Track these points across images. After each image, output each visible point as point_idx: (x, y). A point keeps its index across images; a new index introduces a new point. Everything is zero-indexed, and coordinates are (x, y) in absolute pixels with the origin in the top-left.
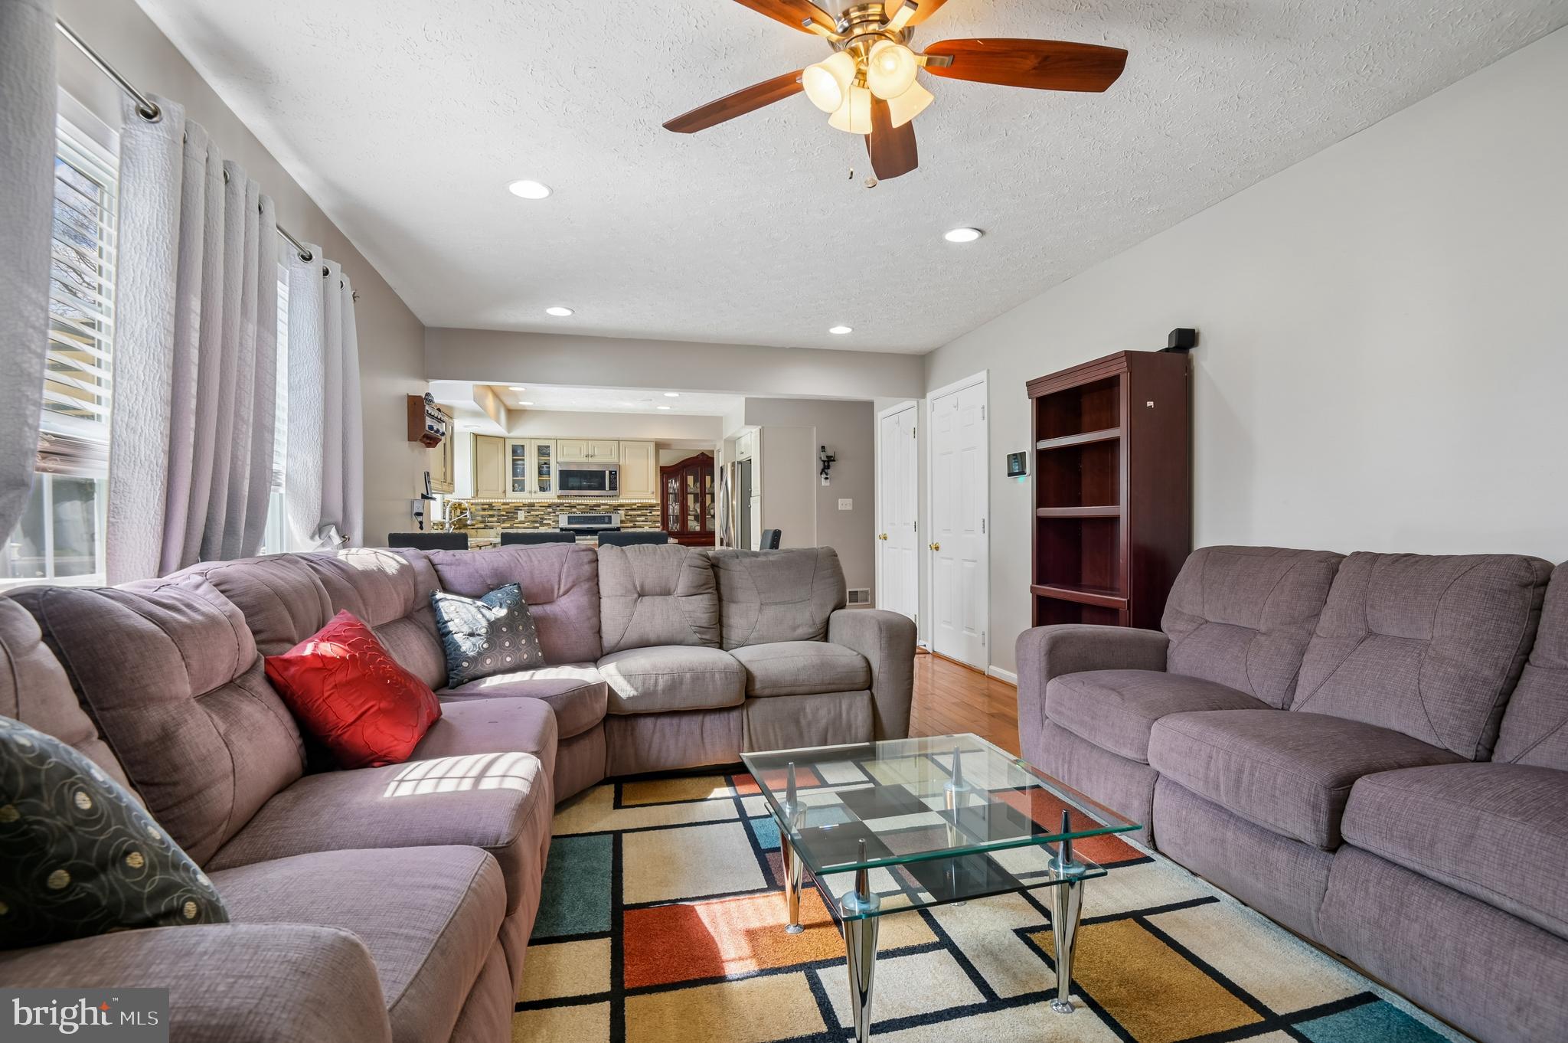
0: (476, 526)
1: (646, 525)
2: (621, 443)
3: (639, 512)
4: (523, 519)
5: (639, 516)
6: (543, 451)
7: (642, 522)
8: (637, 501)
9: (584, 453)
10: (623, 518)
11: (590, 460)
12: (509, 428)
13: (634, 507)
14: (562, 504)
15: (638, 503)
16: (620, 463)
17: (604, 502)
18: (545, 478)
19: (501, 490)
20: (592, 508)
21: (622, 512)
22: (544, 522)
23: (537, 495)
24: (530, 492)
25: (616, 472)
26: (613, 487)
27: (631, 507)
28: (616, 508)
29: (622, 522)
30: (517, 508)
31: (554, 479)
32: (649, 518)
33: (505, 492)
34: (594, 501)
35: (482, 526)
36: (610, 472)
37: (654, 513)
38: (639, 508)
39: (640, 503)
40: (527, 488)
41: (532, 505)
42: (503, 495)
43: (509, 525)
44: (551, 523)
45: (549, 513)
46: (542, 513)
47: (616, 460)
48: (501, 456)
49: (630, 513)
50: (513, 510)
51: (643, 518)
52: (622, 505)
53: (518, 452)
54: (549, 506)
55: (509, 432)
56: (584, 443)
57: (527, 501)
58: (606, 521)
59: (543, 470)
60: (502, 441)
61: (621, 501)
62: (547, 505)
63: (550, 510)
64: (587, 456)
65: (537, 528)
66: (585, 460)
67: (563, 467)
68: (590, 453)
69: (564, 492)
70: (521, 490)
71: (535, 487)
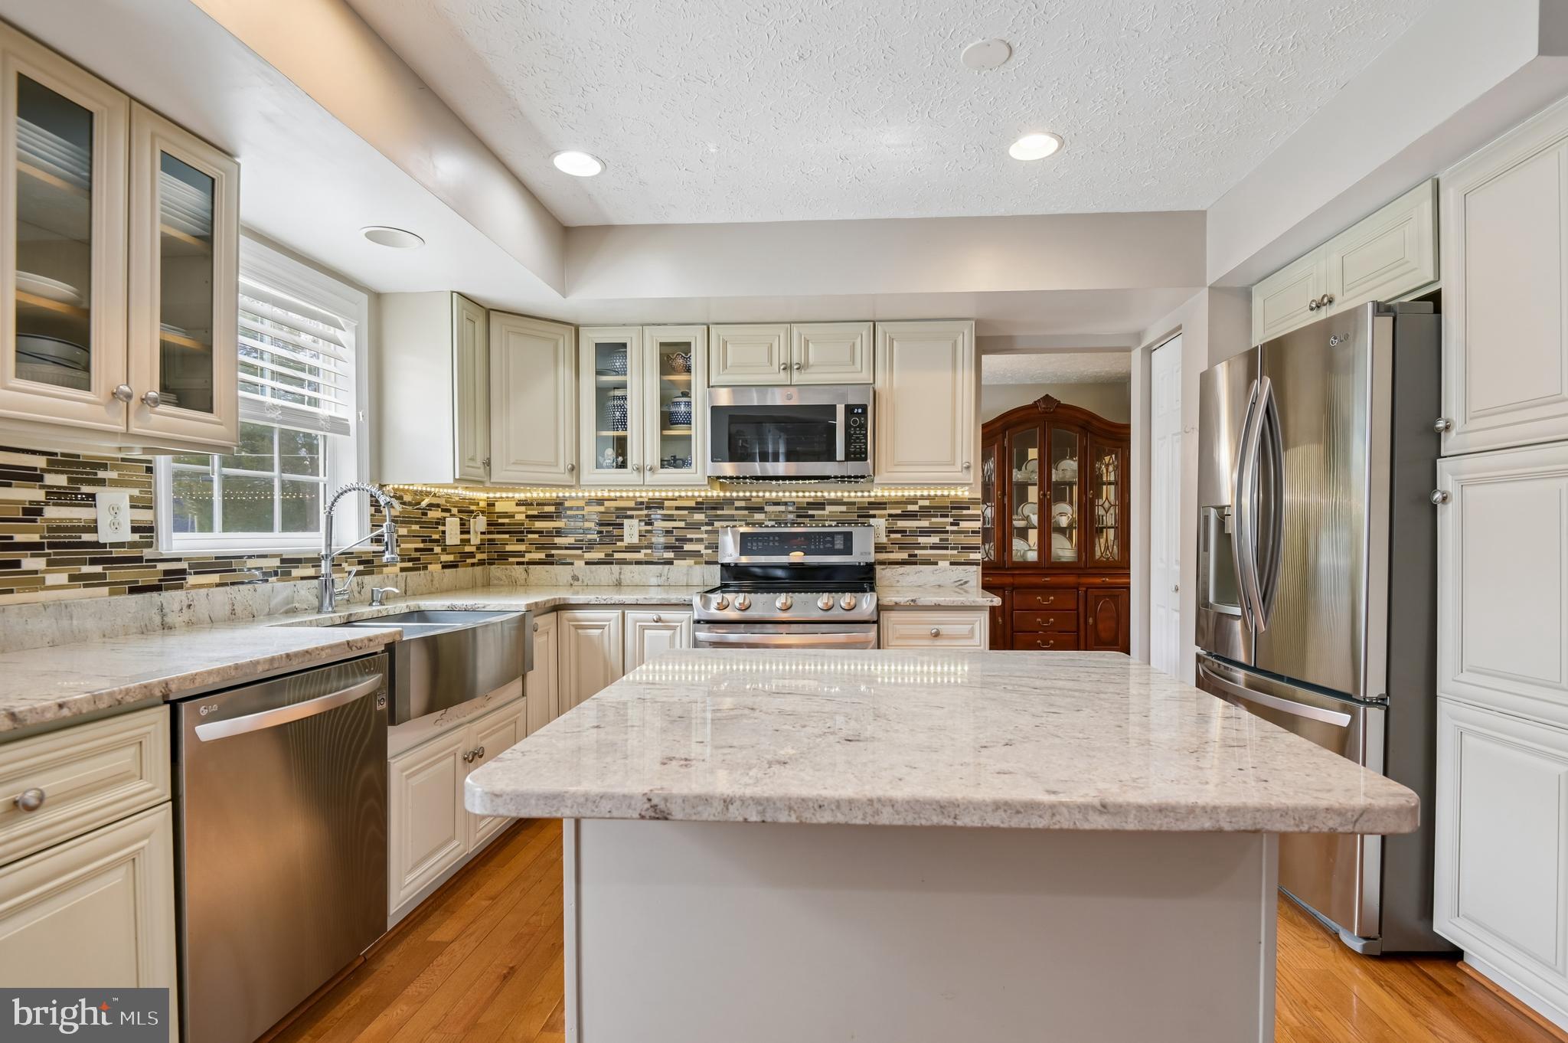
0: (528, 557)
1: (944, 558)
2: (879, 327)
3: (924, 523)
4: (635, 540)
5: (926, 532)
6: (671, 357)
7: (932, 548)
8: (919, 493)
9: (780, 356)
10: (884, 540)
11: (797, 378)
13: (911, 508)
14: (730, 502)
15: (922, 498)
16: (879, 385)
17: (833, 495)
18: (677, 431)
19: (566, 459)
20: (803, 511)
21: (880, 523)
22: (687, 547)
23: (656, 477)
24: (640, 469)
25: (864, 408)
26: (857, 453)
27: (905, 510)
28: (864, 512)
29: (880, 548)
30: (623, 513)
31: (700, 432)
32: (951, 537)
33: (575, 469)
34: (809, 495)
35: (541, 556)
36: (849, 409)
37: (964, 525)
38: (925, 512)
39: (928, 498)
41: (653, 504)
42: (567, 478)
43: (602, 555)
44: (704, 551)
45: (695, 526)
46: (682, 524)
47: (865, 376)
48: (565, 373)
49: (901, 524)
50: (613, 518)
51: (935, 539)
52: (879, 505)
53: (608, 361)
54: (699, 507)
56: (781, 330)
57: (645, 495)
58: (839, 544)
59: (671, 412)
61: (878, 493)
62: (692, 504)
63: (699, 517)
64: (788, 368)
65: (670, 562)
66: (782, 377)
67: (724, 398)
68: (795, 360)
69: (728, 469)
70: (623, 465)
71: (653, 456)
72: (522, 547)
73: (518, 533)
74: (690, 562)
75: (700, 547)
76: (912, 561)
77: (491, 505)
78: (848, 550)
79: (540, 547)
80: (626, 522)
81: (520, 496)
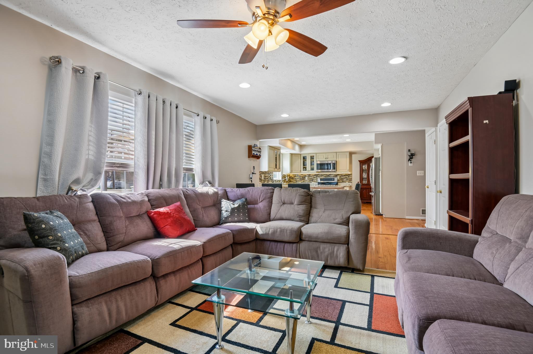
1: (347, 181)
2: (337, 153)
3: (344, 177)
4: (307, 179)
5: (345, 178)
6: (312, 158)
8: (344, 173)
9: (325, 157)
11: (327, 160)
12: (301, 151)
13: (343, 175)
14: (319, 174)
16: (337, 160)
17: (332, 173)
18: (312, 166)
19: (300, 170)
20: (328, 175)
21: (338, 177)
22: (313, 180)
23: (311, 172)
24: (308, 171)
25: (335, 163)
26: (334, 168)
27: (342, 175)
28: (336, 176)
29: (338, 180)
30: (305, 176)
31: (315, 166)
32: (348, 179)
33: (301, 171)
34: (329, 173)
36: (333, 163)
37: (350, 177)
38: (345, 176)
39: (345, 174)
40: (307, 169)
41: (309, 175)
42: (300, 172)
43: (303, 181)
45: (315, 177)
46: (313, 177)
47: (335, 159)
48: (300, 160)
49: (341, 177)
50: (304, 177)
51: (346, 179)
52: (338, 175)
53: (304, 158)
54: (315, 175)
55: (301, 152)
56: (325, 154)
58: (333, 180)
59: (312, 164)
60: (300, 155)
61: (338, 173)
63: (315, 176)
64: (326, 158)
65: (311, 182)
66: (325, 160)
67: (319, 162)
68: (327, 157)
69: (319, 171)
70: (306, 170)
71: (310, 169)
72: (293, 180)
73: (292, 178)
74: (314, 182)
75: (315, 180)
76: (343, 182)
77: (289, 175)
78: (334, 180)
79: (295, 180)
80: (306, 177)
81: (293, 174)
